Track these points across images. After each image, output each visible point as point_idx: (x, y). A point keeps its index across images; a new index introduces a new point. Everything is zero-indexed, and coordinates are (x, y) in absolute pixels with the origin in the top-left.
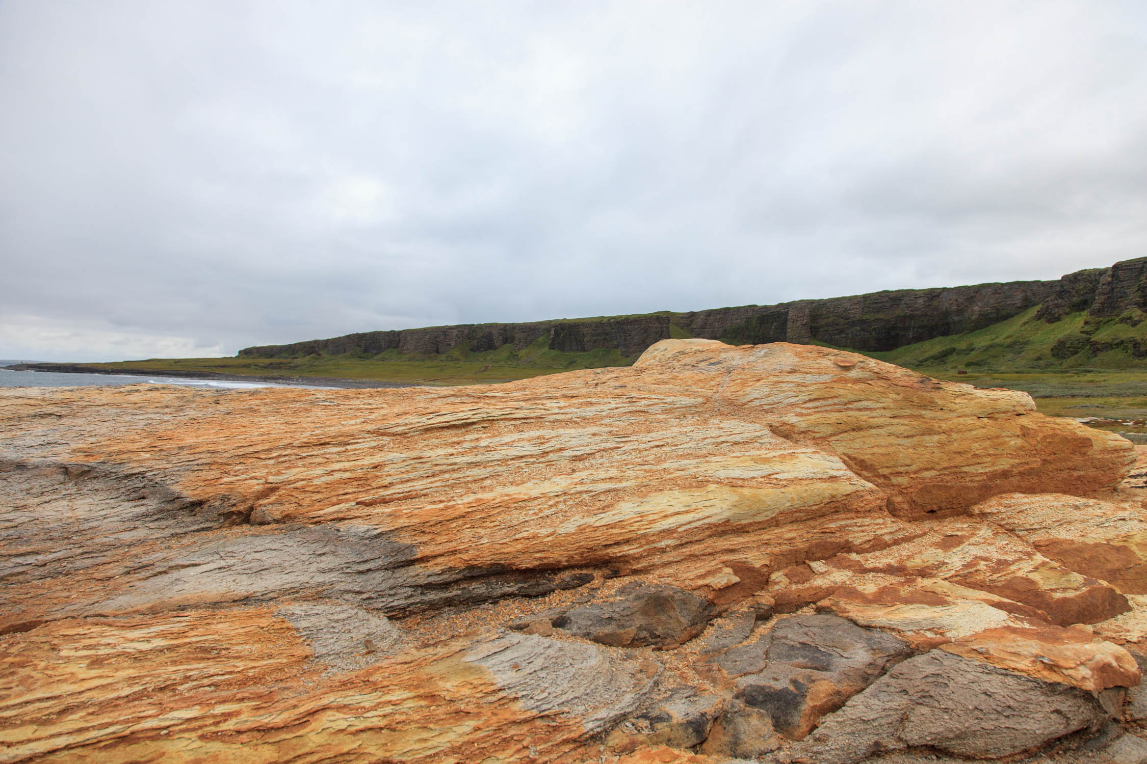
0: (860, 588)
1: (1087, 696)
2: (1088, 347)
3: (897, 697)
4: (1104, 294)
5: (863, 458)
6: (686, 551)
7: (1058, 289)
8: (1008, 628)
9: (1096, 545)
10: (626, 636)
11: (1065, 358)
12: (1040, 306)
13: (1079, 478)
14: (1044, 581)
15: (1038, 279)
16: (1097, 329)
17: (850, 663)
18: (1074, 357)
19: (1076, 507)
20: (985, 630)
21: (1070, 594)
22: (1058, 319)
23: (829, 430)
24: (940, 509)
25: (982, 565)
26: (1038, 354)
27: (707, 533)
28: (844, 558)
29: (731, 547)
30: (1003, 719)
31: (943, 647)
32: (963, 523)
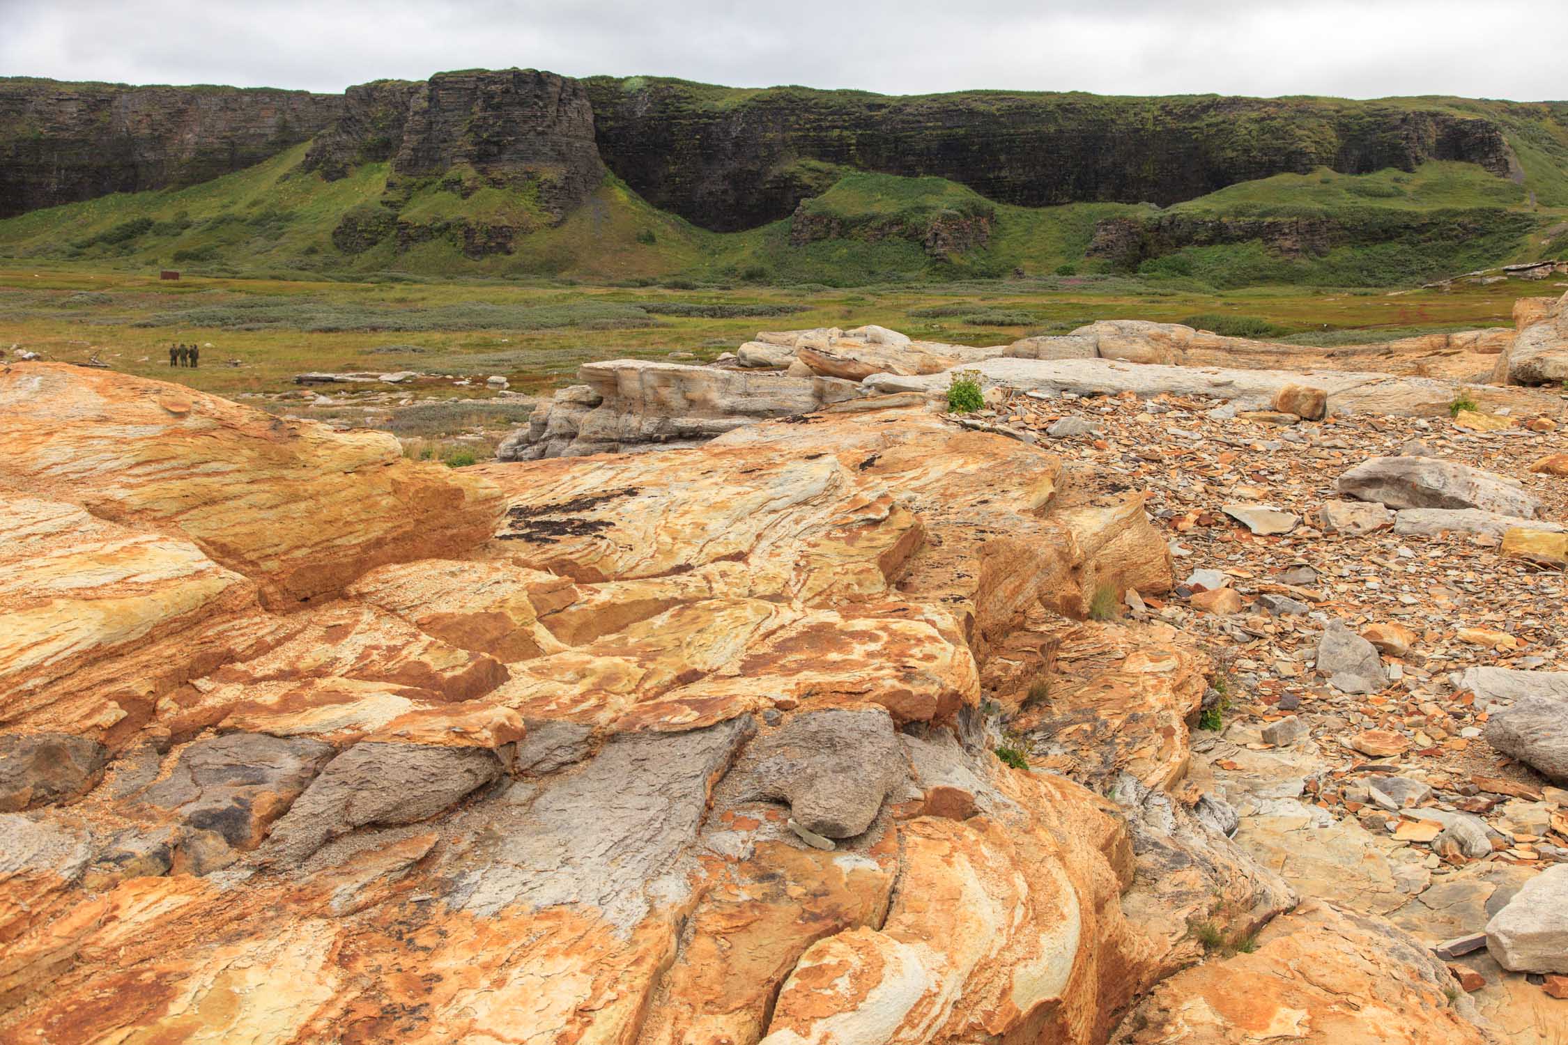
0: (259, 700)
1: (489, 753)
2: (394, 232)
3: (338, 789)
4: (418, 132)
5: (223, 541)
6: (59, 689)
7: (340, 112)
8: (416, 712)
9: (476, 615)
10: (22, 798)
11: (357, 252)
12: (308, 146)
13: (452, 538)
14: (435, 662)
15: (305, 89)
16: (407, 199)
17: (283, 771)
18: (370, 252)
19: (453, 574)
20: (397, 718)
21: (459, 672)
22: (343, 174)
23: (173, 507)
24: (314, 594)
25: (375, 655)
26: (309, 243)
27: (78, 663)
28: (229, 671)
29: (110, 676)
30: (429, 785)
31: (365, 739)
32: (341, 608)
